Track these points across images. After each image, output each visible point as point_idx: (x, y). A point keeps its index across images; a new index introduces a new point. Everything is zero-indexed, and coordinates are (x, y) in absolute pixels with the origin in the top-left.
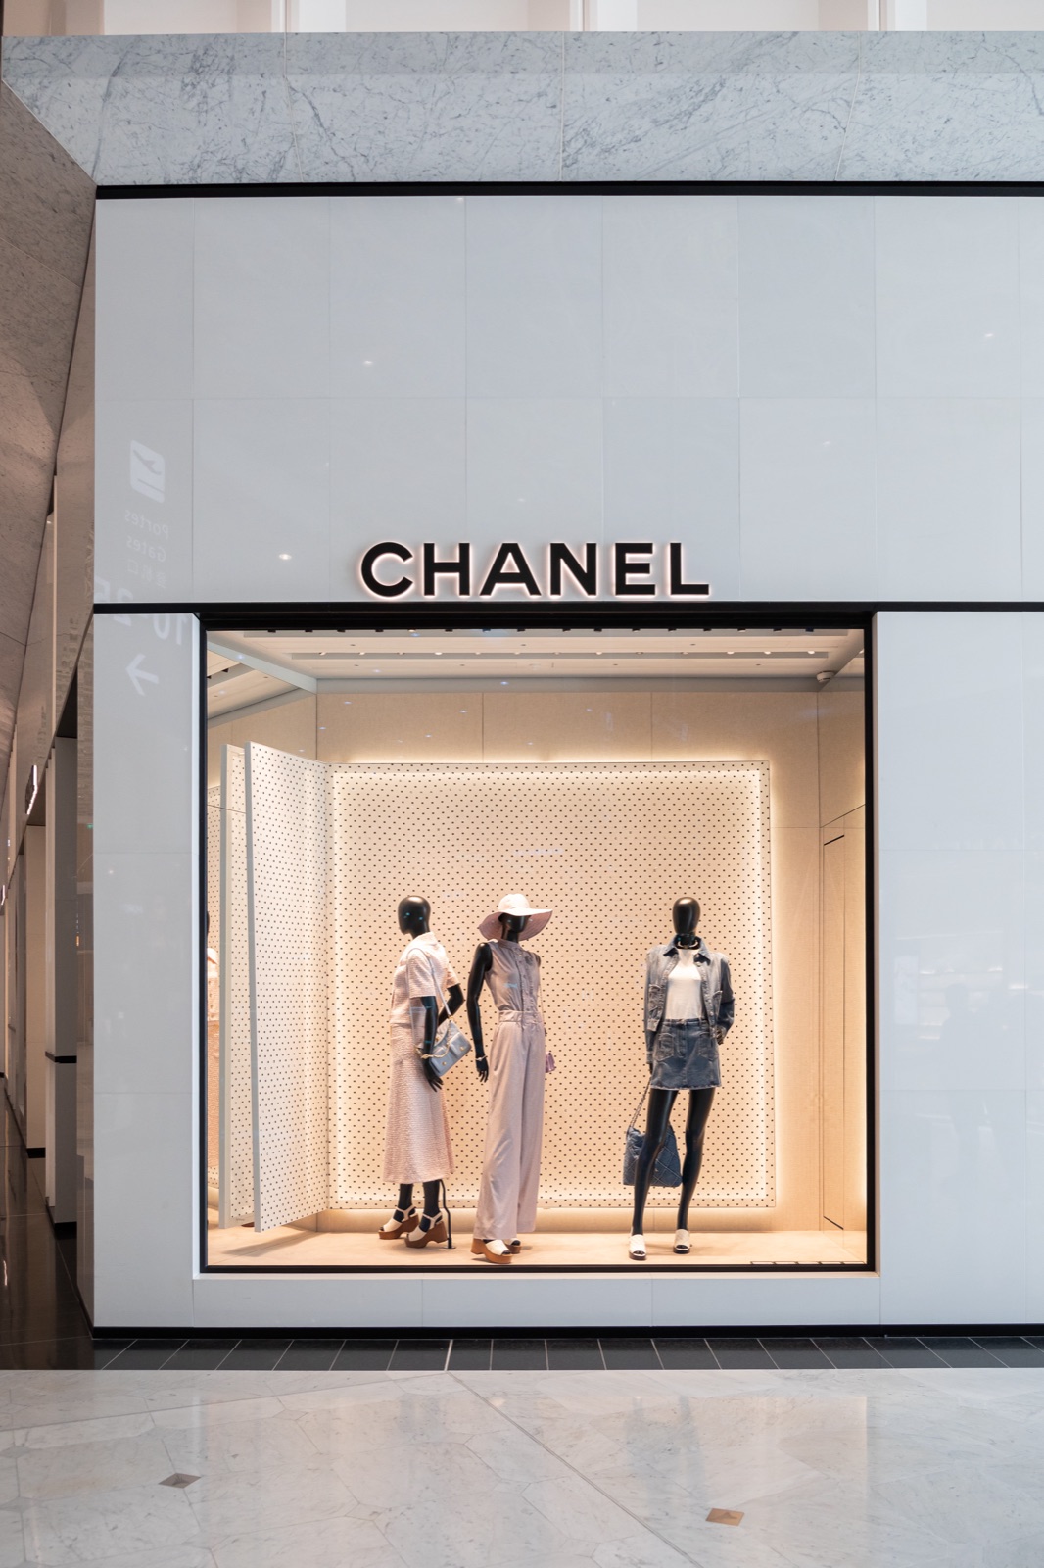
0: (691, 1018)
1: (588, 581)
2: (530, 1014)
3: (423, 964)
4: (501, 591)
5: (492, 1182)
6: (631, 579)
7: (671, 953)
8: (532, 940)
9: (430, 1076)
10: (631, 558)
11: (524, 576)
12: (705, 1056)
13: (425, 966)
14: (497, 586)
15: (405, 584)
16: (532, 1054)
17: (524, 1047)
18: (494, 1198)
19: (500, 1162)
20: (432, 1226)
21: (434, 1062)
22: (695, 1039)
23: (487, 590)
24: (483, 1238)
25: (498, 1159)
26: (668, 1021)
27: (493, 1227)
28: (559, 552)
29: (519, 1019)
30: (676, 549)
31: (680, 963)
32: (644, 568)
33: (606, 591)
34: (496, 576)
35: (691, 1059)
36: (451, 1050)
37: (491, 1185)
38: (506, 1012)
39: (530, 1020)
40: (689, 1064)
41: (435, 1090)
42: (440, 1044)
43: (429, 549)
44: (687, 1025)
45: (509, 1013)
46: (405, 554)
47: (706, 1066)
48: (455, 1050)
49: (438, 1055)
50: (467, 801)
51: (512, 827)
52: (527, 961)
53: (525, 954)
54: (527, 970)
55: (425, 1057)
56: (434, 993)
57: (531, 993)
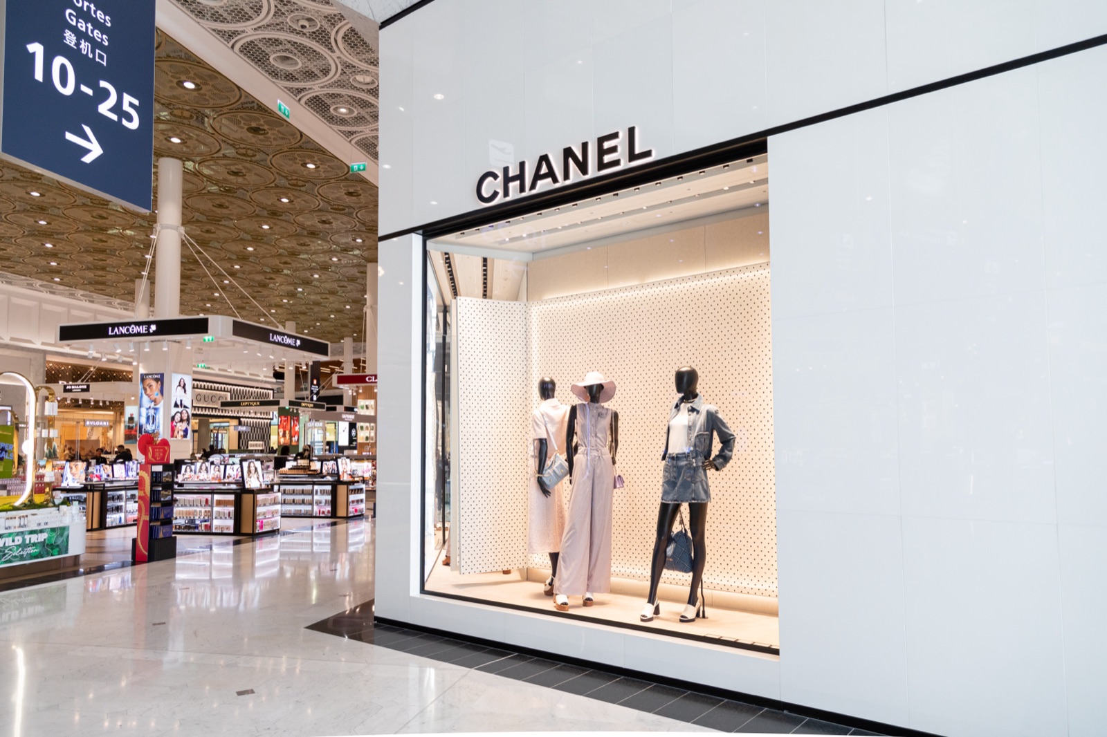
0: (681, 452)
1: (583, 167)
2: (594, 450)
4: (541, 186)
6: (607, 158)
8: (609, 403)
9: (544, 489)
10: (607, 145)
11: (551, 174)
12: (689, 479)
14: (540, 183)
15: (495, 194)
19: (567, 544)
21: (545, 479)
22: (682, 467)
23: (533, 186)
25: (566, 542)
26: (668, 454)
28: (568, 153)
29: (585, 453)
30: (631, 131)
31: (680, 413)
32: (613, 149)
33: (593, 172)
34: (538, 177)
35: (680, 482)
36: (554, 471)
39: (594, 453)
40: (678, 484)
41: (548, 498)
42: (549, 468)
43: (506, 170)
44: (677, 457)
46: (495, 176)
47: (689, 487)
48: (557, 472)
49: (547, 476)
50: (594, 314)
51: (619, 329)
52: (600, 415)
53: (600, 410)
54: (597, 421)
55: (537, 475)
56: (544, 436)
57: (596, 436)
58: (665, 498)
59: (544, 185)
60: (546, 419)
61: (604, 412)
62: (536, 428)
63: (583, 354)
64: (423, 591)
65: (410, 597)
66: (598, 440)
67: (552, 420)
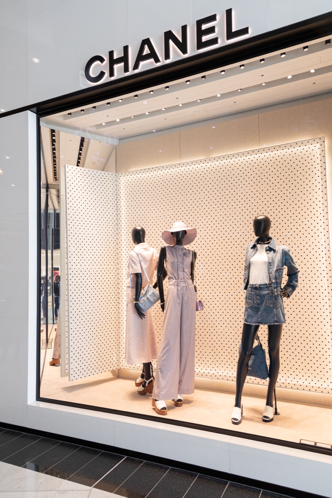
0: (262, 283)
1: (183, 47)
2: (182, 282)
3: (134, 258)
4: (143, 66)
5: (159, 369)
6: (205, 38)
7: (254, 247)
9: (140, 312)
10: (204, 27)
11: (153, 55)
12: (271, 306)
13: (135, 259)
14: (142, 63)
15: (102, 74)
16: (184, 302)
17: (179, 299)
18: (160, 378)
19: (163, 358)
20: (147, 385)
21: (140, 305)
22: (264, 295)
23: (136, 66)
24: (155, 399)
25: (163, 356)
26: (250, 285)
27: (159, 393)
28: (169, 35)
29: (176, 284)
30: (229, 13)
31: (258, 252)
32: (211, 30)
33: (192, 50)
34: (140, 57)
35: (262, 308)
36: (148, 298)
37: (159, 370)
38: (170, 280)
39: (183, 284)
40: (261, 310)
41: (142, 319)
42: (144, 296)
43: (111, 53)
44: (260, 287)
45: (171, 281)
46: (101, 59)
47: (272, 311)
48: (151, 299)
49: (142, 302)
50: (171, 181)
51: (191, 191)
52: (184, 254)
53: (184, 251)
54: (183, 259)
55: (135, 302)
56: (140, 271)
57: (183, 271)
58: (249, 320)
59: (146, 65)
60: (141, 258)
61: (187, 252)
62: (133, 265)
63: (162, 211)
64: (39, 398)
65: (27, 405)
66: (185, 274)
67: (144, 258)
